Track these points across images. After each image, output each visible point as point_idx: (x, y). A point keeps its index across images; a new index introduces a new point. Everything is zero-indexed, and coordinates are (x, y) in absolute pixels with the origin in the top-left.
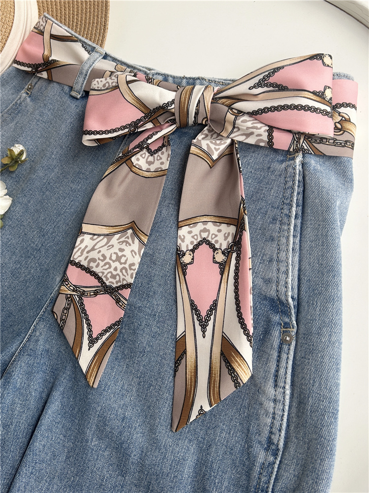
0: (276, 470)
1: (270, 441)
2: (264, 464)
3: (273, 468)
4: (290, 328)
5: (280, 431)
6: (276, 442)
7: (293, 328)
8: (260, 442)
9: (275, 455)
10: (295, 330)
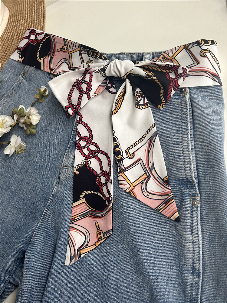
0: (200, 285)
1: (194, 268)
2: (192, 283)
3: (199, 285)
4: (196, 196)
5: (199, 261)
6: (197, 268)
7: (198, 196)
8: (187, 270)
9: (198, 276)
10: (199, 197)
